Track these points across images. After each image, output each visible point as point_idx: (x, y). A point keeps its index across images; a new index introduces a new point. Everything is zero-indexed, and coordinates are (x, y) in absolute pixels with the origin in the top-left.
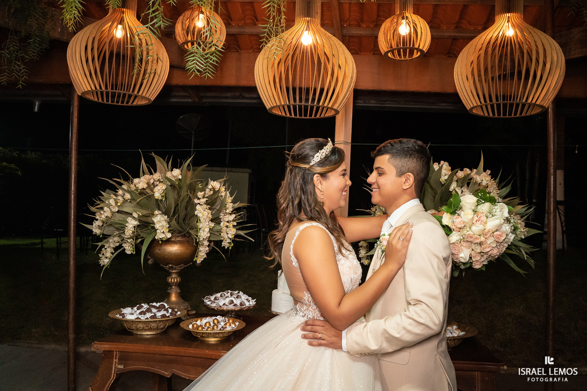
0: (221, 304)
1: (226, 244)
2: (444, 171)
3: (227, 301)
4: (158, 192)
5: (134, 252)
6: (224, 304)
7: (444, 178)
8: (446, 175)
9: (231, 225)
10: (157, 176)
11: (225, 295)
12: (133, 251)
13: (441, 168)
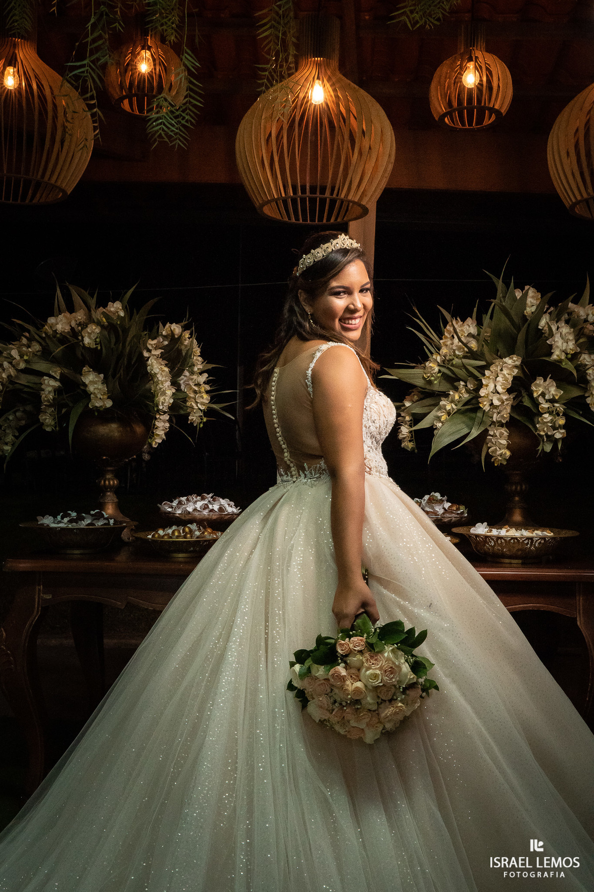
0: (190, 509)
1: (195, 418)
2: (529, 300)
3: (199, 505)
4: (90, 337)
5: (57, 429)
6: (195, 510)
7: (530, 310)
8: (533, 306)
9: (203, 390)
10: (80, 316)
11: (193, 499)
12: (55, 427)
13: (525, 296)
